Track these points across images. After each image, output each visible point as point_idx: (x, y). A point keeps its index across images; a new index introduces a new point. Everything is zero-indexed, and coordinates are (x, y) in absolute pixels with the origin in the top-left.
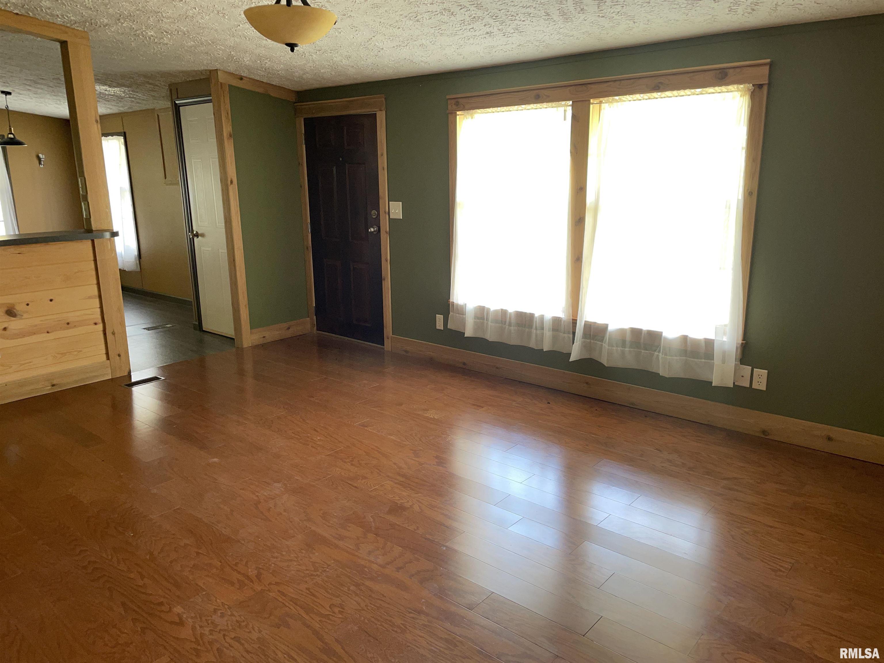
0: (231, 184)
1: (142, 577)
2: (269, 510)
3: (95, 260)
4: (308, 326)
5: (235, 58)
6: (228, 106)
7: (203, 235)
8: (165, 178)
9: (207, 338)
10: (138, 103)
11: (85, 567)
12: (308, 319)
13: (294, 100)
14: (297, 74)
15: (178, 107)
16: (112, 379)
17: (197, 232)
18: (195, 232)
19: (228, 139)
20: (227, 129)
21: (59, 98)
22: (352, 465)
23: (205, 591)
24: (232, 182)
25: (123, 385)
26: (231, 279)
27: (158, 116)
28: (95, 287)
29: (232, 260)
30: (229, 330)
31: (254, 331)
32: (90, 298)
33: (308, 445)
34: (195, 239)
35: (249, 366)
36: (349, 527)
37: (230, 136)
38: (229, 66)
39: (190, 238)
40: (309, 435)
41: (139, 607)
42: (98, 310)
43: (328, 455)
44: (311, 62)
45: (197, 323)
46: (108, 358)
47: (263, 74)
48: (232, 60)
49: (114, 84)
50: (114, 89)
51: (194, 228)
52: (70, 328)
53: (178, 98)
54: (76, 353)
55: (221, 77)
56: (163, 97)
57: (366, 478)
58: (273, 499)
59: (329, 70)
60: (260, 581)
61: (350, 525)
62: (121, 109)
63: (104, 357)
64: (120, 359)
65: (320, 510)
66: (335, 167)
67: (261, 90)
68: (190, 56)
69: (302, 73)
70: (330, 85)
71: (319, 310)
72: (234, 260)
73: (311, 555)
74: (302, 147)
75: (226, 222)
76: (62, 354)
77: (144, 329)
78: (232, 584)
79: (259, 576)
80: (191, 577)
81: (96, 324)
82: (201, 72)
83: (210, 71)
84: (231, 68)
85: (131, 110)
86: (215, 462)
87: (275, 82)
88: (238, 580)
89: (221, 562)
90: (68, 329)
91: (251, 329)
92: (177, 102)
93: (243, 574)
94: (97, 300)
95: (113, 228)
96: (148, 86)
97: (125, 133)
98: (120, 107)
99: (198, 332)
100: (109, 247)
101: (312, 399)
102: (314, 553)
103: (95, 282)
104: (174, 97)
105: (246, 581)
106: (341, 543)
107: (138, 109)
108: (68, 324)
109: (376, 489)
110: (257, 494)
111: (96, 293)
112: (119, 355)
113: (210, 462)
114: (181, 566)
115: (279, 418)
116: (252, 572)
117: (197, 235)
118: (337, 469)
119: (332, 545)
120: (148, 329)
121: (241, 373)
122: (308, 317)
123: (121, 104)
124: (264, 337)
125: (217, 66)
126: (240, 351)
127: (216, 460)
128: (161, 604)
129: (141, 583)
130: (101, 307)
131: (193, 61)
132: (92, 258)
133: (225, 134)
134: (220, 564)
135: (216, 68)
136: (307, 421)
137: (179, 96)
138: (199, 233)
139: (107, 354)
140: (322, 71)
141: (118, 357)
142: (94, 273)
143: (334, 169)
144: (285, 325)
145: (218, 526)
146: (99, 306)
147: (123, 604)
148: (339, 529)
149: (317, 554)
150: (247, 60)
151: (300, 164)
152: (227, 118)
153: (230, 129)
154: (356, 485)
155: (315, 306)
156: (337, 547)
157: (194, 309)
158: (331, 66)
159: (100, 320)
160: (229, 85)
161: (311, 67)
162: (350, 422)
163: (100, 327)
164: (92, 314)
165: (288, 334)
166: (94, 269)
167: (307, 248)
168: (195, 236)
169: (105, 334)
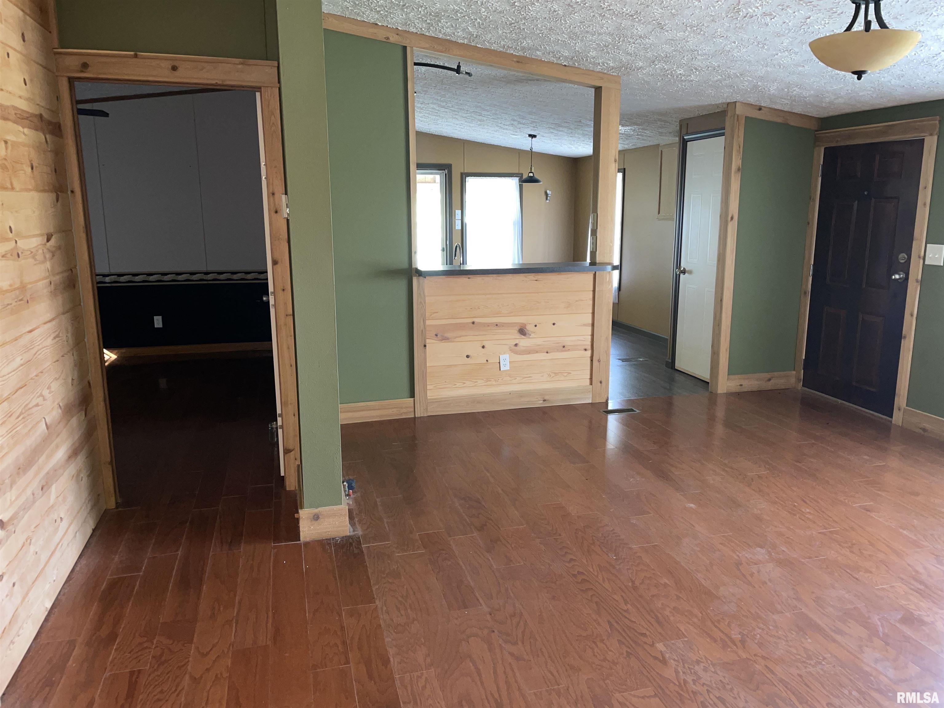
0: (731, 221)
1: (626, 603)
2: (752, 575)
3: (594, 291)
4: (793, 380)
5: (760, 88)
6: (741, 139)
7: (690, 272)
8: (659, 213)
9: (677, 376)
10: (643, 140)
11: (574, 576)
12: (795, 372)
13: (816, 129)
14: (827, 99)
15: (685, 142)
16: (592, 404)
17: (684, 268)
18: (682, 269)
19: (735, 172)
20: (736, 162)
21: (574, 139)
22: (852, 552)
23: (686, 637)
24: (732, 218)
25: (601, 411)
26: (715, 318)
27: (662, 151)
28: (590, 316)
29: (719, 300)
30: (704, 374)
31: (732, 377)
32: (585, 325)
33: (795, 515)
34: (682, 275)
35: (720, 412)
36: (849, 623)
37: (739, 170)
38: (750, 97)
39: (676, 274)
40: (796, 504)
41: (624, 630)
42: (590, 338)
43: (820, 533)
44: (850, 85)
45: (670, 361)
46: (591, 384)
47: (787, 102)
48: (756, 91)
49: (628, 124)
50: (625, 128)
51: (682, 265)
52: (566, 351)
53: (687, 134)
54: (566, 374)
55: (739, 110)
56: (670, 133)
57: (871, 572)
58: (756, 564)
59: (869, 93)
60: (744, 648)
61: (849, 620)
62: (626, 147)
63: (588, 381)
64: (601, 386)
65: (813, 593)
66: (857, 202)
67: (779, 120)
68: (712, 90)
69: (833, 97)
70: (868, 109)
71: (808, 364)
72: (721, 300)
73: (803, 640)
74: (817, 179)
75: (719, 260)
76: (555, 373)
77: (619, 359)
78: (715, 641)
79: (743, 642)
80: (672, 618)
81: (586, 350)
82: (717, 106)
83: (728, 104)
84: (752, 100)
85: (634, 147)
86: (691, 508)
87: (798, 110)
88: (721, 639)
89: (702, 614)
90: (562, 351)
91: (728, 375)
92: (685, 137)
93: (726, 635)
94: (590, 329)
95: (613, 261)
96: (659, 123)
97: (624, 169)
98: (625, 145)
99: (670, 370)
100: (608, 280)
101: (798, 464)
102: (807, 639)
103: (591, 311)
104: (684, 131)
105: (729, 643)
106: (838, 637)
107: (642, 146)
108: (564, 347)
109: (883, 589)
110: (738, 553)
111: (590, 322)
112: (601, 382)
113: (687, 506)
114: (662, 604)
115: (759, 477)
116: (735, 635)
117: (684, 272)
118: (833, 552)
119: (828, 637)
120: (623, 360)
121: (712, 419)
122: (794, 370)
123: (627, 142)
124: (741, 385)
125: (738, 98)
126: (713, 397)
127: (692, 505)
128: (644, 635)
129: (625, 608)
130: (593, 335)
131: (713, 95)
132: (592, 289)
133: (734, 167)
134: (701, 615)
135: (735, 101)
136: (794, 489)
137: (689, 132)
138: (687, 269)
139: (591, 379)
140: (861, 94)
141: (599, 384)
142: (591, 302)
143: (856, 204)
144: (767, 375)
145: (697, 575)
146: (590, 334)
147: (609, 622)
148: (836, 621)
149: (809, 640)
150: (773, 89)
151: (811, 199)
152: (739, 151)
153: (740, 162)
154: (857, 577)
155: (804, 358)
156: (834, 641)
157: (670, 345)
158: (875, 88)
159: (589, 347)
160: (746, 118)
161: (848, 91)
162: (846, 501)
163: (589, 353)
164: (584, 341)
165: (769, 386)
166: (592, 299)
167: (805, 293)
168: (682, 272)
169: (592, 360)
